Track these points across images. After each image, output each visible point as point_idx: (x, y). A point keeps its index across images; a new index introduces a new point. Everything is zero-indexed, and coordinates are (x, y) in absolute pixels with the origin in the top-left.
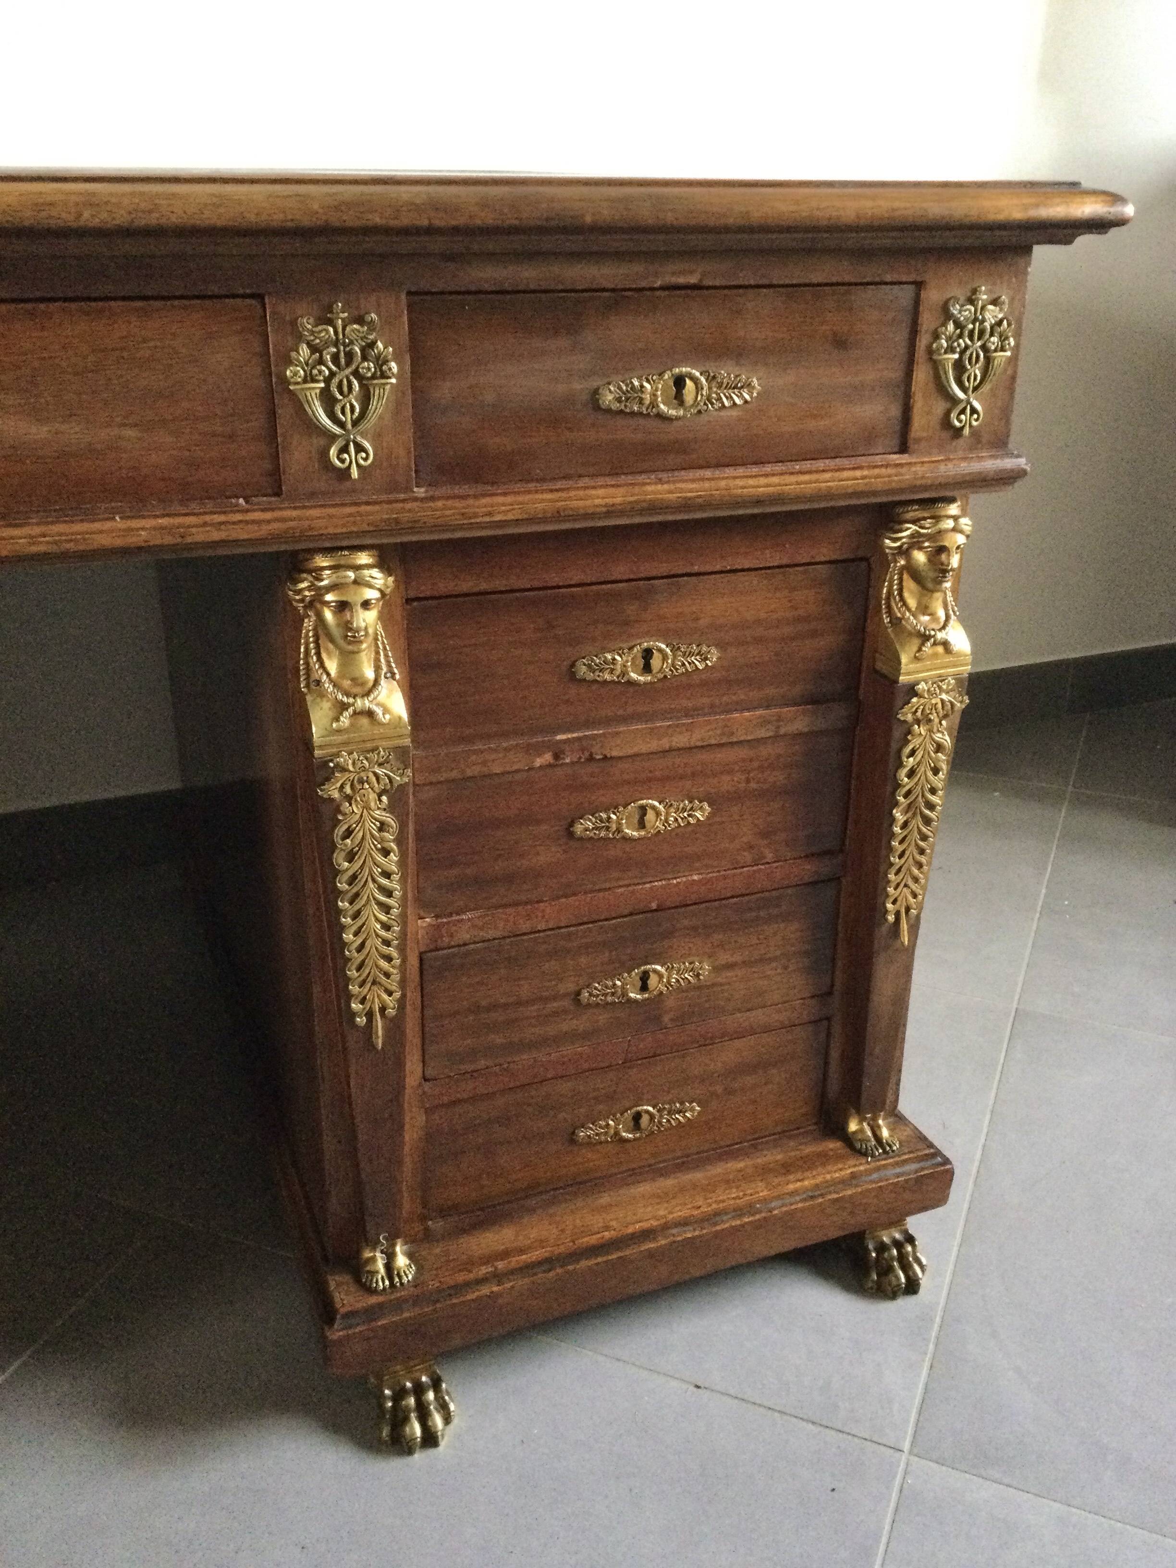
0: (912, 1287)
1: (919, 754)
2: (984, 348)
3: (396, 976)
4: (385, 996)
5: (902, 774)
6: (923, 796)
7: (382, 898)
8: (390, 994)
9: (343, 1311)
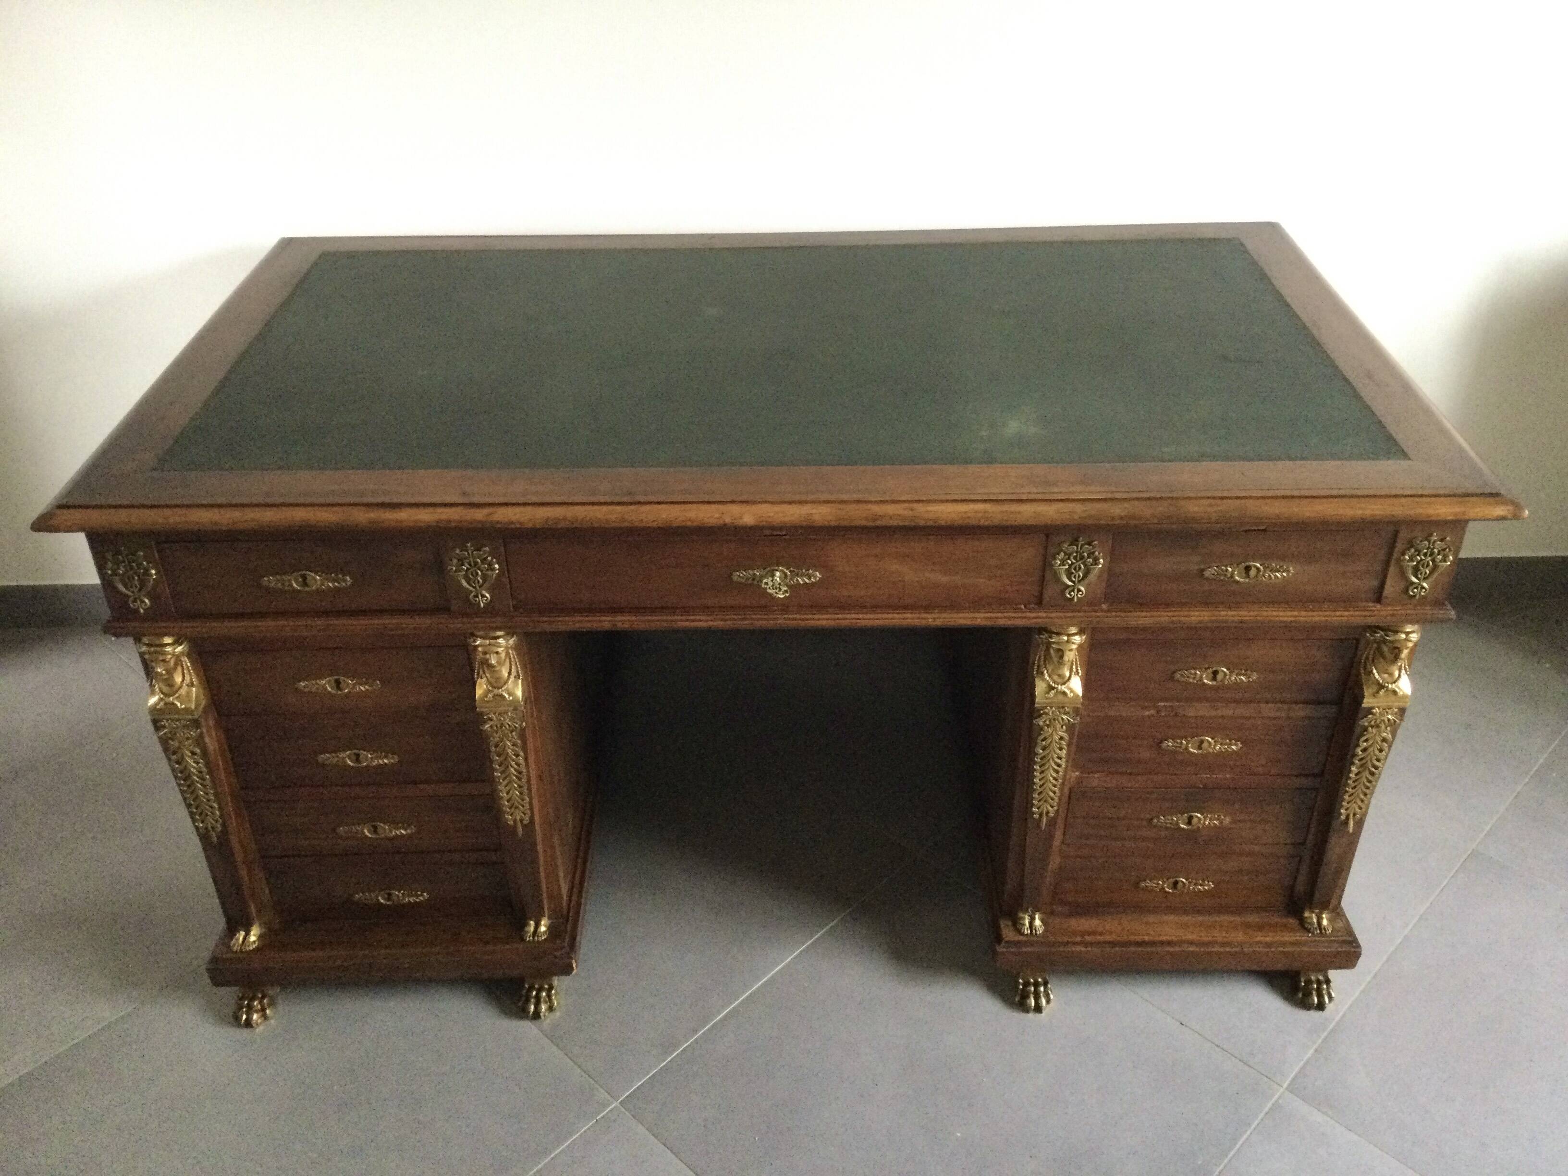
0: (1321, 1007)
1: (1370, 742)
2: (1433, 561)
3: (1056, 799)
4: (1050, 808)
5: (1359, 751)
6: (1371, 761)
7: (1056, 767)
8: (1052, 807)
9: (1007, 939)
